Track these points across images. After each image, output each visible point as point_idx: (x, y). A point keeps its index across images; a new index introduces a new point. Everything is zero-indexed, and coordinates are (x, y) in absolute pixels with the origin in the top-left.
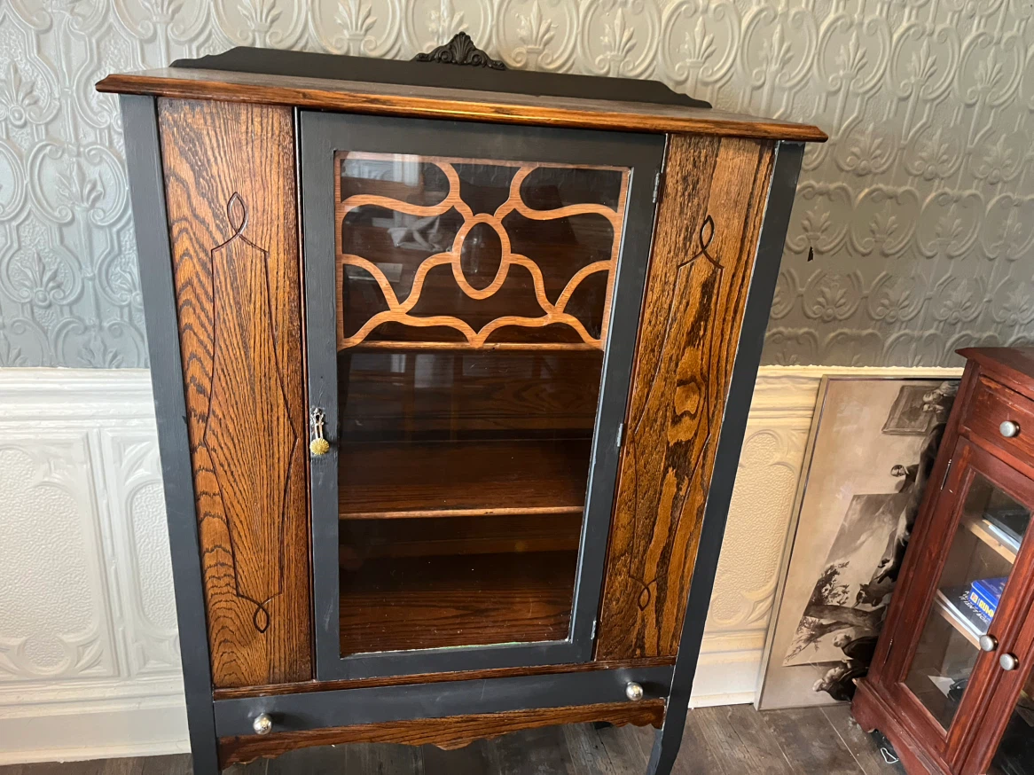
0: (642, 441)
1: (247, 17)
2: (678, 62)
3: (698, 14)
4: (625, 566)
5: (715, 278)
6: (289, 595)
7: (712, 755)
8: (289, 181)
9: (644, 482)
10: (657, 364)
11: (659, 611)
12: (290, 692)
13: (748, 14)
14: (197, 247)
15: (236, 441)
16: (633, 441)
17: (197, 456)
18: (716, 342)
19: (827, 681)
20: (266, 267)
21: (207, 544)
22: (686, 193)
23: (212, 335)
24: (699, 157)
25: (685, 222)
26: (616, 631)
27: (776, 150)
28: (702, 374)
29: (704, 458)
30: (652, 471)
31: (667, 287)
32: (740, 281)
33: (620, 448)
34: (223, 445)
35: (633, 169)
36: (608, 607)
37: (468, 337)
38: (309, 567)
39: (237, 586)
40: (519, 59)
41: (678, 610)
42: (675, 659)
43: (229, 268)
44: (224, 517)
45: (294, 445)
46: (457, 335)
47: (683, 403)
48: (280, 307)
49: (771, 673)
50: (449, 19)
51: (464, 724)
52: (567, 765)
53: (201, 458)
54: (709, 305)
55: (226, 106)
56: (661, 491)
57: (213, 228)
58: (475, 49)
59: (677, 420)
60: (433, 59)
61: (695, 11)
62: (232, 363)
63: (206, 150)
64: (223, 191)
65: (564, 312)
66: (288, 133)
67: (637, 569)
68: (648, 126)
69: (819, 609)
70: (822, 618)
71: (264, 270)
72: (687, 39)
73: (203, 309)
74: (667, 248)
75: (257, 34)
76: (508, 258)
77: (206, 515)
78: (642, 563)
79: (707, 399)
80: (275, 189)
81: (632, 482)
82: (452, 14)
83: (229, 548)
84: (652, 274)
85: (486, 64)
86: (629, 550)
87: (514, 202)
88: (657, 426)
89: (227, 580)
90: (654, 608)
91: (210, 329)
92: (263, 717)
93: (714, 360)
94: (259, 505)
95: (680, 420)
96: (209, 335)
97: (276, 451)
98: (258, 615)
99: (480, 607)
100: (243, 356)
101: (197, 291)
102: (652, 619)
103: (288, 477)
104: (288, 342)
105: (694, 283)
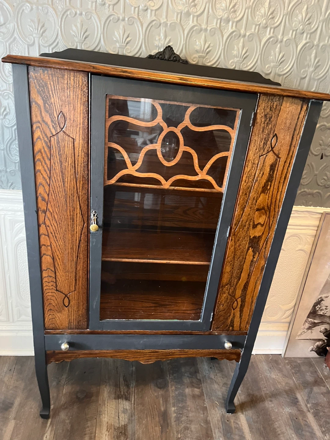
0: (238, 235)
1: (74, 36)
2: (267, 65)
3: (278, 43)
4: (227, 290)
5: (277, 163)
6: (79, 292)
7: (261, 375)
8: (86, 107)
9: (238, 253)
10: (247, 201)
11: (241, 311)
12: (78, 334)
13: (301, 44)
14: (44, 135)
15: (58, 223)
17: (41, 228)
18: (275, 192)
19: (315, 347)
20: (74, 146)
21: (44, 267)
22: (266, 122)
23: (49, 175)
24: (273, 106)
25: (265, 136)
26: (222, 318)
27: (310, 104)
28: (267, 206)
29: (266, 244)
30: (242, 248)
31: (254, 166)
32: (288, 165)
33: (228, 237)
34: (52, 225)
35: (242, 110)
36: (219, 308)
37: (163, 183)
38: (88, 280)
39: (56, 287)
40: (194, 60)
41: (250, 311)
42: (247, 332)
43: (57, 145)
44: (52, 256)
45: (83, 226)
46: (158, 182)
47: (258, 219)
48: (79, 165)
49: (290, 342)
50: (164, 40)
51: (152, 354)
52: (198, 374)
53: (43, 229)
54: (273, 175)
55: (59, 71)
56: (246, 258)
57: (51, 127)
58: (175, 54)
59: (255, 226)
60: (155, 57)
61: (277, 41)
62: (57, 188)
63: (49, 91)
64: (56, 110)
65: (207, 174)
66: (86, 85)
67: (233, 292)
68: (250, 90)
69: (314, 315)
70: (315, 319)
71: (73, 147)
72: (272, 54)
73: (46, 163)
74: (255, 148)
75: (78, 44)
76: (183, 148)
77: (44, 254)
78: (235, 289)
79: (269, 217)
80: (79, 111)
81: (233, 253)
82: (166, 37)
83: (53, 270)
84: (248, 159)
85: (179, 61)
86: (229, 283)
87: (187, 122)
88: (246, 228)
89: (52, 283)
90: (239, 309)
91: (48, 172)
92: (66, 343)
93: (274, 201)
94: (67, 252)
95: (256, 227)
96: (48, 175)
97: (75, 229)
98: (65, 299)
99: (163, 303)
100: (62, 185)
101: (43, 155)
102: (238, 314)
103: (80, 240)
104: (82, 180)
105: (267, 164)
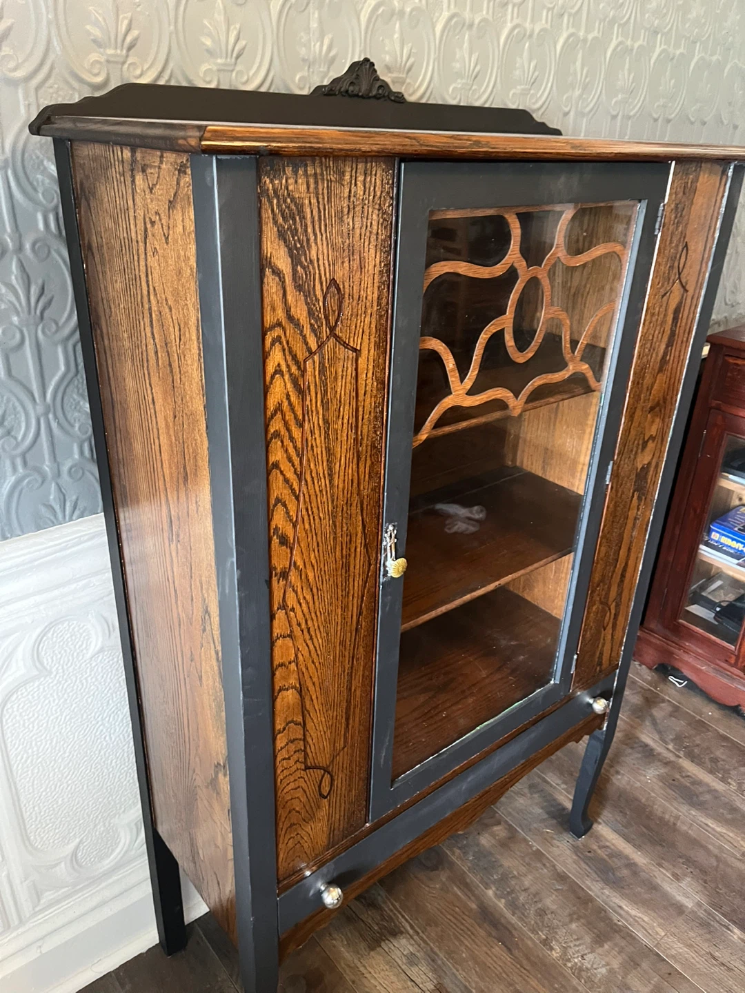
0: (622, 474)
3: (525, 39)
4: (599, 595)
5: (682, 302)
6: (352, 746)
8: (384, 255)
9: (619, 512)
12: (346, 848)
14: (289, 358)
15: (315, 591)
17: (276, 623)
18: (675, 364)
20: (356, 369)
21: (279, 724)
22: (676, 221)
23: (299, 469)
24: (687, 184)
25: (672, 251)
26: (587, 658)
28: (663, 397)
29: (656, 475)
30: (625, 499)
31: (653, 319)
32: (695, 302)
33: (608, 485)
34: (302, 600)
35: (646, 202)
36: (584, 638)
37: (508, 404)
39: (305, 759)
41: (625, 619)
42: (619, 664)
43: (320, 379)
44: (298, 686)
45: (367, 576)
46: (501, 405)
47: (650, 429)
48: (366, 417)
53: (280, 624)
54: (676, 330)
55: (331, 164)
56: (628, 516)
57: (307, 331)
58: (378, 79)
60: (340, 93)
62: (317, 497)
63: (306, 226)
64: (321, 279)
65: (581, 360)
66: (388, 193)
67: (606, 594)
71: (354, 373)
72: (518, 64)
73: (291, 439)
76: (549, 312)
77: (280, 690)
78: (609, 587)
79: (663, 419)
80: (371, 268)
83: (300, 719)
85: (387, 97)
88: (632, 456)
89: (296, 756)
90: (611, 625)
91: (297, 462)
92: (328, 888)
93: (672, 382)
94: (332, 658)
95: (646, 445)
96: (295, 470)
97: (351, 588)
98: (324, 780)
100: (328, 485)
101: (287, 418)
102: (609, 635)
103: (360, 614)
105: (670, 311)
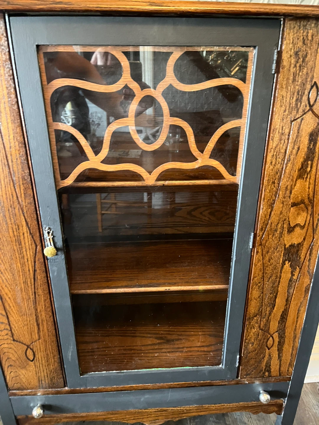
0: (267, 244)
4: (257, 323)
6: (45, 341)
8: (8, 70)
9: (269, 270)
10: (276, 193)
11: (280, 350)
12: (53, 394)
16: (261, 245)
22: (298, 65)
24: (307, 36)
25: (297, 87)
26: (252, 362)
28: (309, 198)
29: (310, 255)
30: (275, 263)
31: (283, 137)
33: (252, 249)
35: (257, 48)
36: (246, 348)
37: (144, 177)
38: (55, 323)
39: (12, 335)
41: (293, 350)
42: (291, 378)
46: (136, 177)
47: (295, 219)
51: (159, 413)
52: (226, 418)
54: (315, 148)
56: (280, 276)
59: (291, 230)
65: (210, 158)
68: (267, 10)
74: (283, 108)
76: (168, 121)
78: (268, 321)
79: (312, 215)
81: (261, 271)
83: (4, 313)
84: (272, 128)
86: (260, 313)
87: (170, 79)
88: (277, 234)
89: (6, 332)
90: (276, 348)
92: (39, 407)
94: (19, 288)
95: (294, 230)
97: (25, 255)
98: (28, 351)
99: (169, 337)
102: (275, 355)
103: (35, 271)
104: (23, 184)
105: (303, 133)
